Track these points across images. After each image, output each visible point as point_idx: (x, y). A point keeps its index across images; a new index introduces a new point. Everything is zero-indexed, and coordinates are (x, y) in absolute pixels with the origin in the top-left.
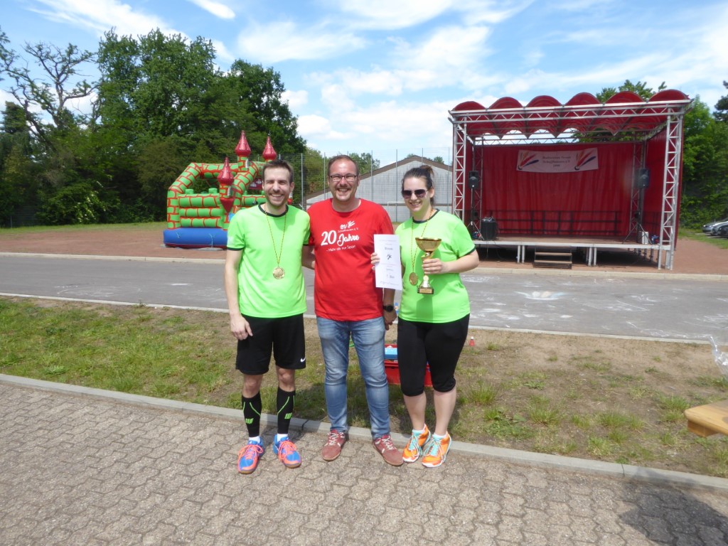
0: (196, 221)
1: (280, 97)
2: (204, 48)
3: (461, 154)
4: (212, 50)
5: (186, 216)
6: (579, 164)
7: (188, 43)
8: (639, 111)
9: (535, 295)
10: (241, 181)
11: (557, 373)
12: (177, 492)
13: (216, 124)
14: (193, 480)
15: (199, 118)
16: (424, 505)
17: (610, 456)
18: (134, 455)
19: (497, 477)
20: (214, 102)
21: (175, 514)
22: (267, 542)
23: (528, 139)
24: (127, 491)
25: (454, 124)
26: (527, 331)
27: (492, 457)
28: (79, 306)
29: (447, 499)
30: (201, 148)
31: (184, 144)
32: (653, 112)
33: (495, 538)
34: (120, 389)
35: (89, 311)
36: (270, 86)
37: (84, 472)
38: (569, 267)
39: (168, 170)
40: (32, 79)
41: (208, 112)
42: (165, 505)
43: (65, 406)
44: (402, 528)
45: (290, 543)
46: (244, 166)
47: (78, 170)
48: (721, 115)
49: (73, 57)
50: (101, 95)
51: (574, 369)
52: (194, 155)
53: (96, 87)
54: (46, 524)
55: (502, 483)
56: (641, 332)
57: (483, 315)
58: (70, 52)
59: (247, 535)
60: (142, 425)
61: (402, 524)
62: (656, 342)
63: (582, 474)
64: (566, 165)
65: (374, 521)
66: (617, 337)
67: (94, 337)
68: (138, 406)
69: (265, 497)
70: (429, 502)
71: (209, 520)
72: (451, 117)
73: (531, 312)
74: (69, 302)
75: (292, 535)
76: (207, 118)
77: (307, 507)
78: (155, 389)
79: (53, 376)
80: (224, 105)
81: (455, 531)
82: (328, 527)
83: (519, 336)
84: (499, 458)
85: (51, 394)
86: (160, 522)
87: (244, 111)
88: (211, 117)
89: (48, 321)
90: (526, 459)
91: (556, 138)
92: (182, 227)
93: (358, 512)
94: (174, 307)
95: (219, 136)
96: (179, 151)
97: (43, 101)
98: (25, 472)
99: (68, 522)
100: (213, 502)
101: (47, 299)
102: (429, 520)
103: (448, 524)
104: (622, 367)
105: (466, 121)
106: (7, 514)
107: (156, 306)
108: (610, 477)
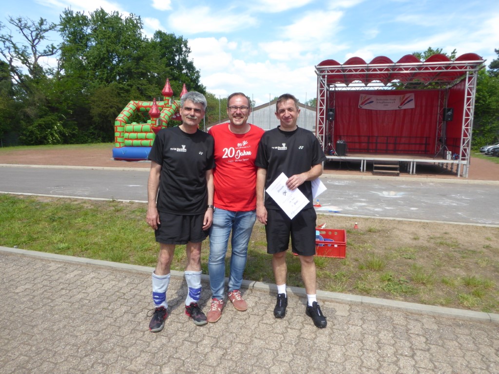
0: (136, 142)
1: (188, 56)
2: (135, 22)
3: (323, 96)
4: (140, 23)
5: (128, 139)
6: (401, 104)
7: (123, 18)
8: (447, 68)
9: (385, 194)
10: (166, 114)
11: (422, 249)
12: (176, 334)
13: (144, 75)
14: (185, 325)
15: (132, 70)
16: (356, 343)
17: (476, 307)
18: (136, 307)
19: (401, 322)
20: (143, 60)
21: (180, 351)
22: (252, 371)
23: (366, 86)
24: (140, 334)
25: (318, 75)
26: (391, 218)
27: (394, 307)
28: (69, 201)
29: (371, 338)
30: (134, 91)
31: (121, 89)
32: (457, 69)
33: (414, 366)
34: (114, 260)
35: (76, 204)
36: (181, 49)
37: (104, 320)
38: (397, 175)
39: (111, 107)
40: (14, 42)
41: (138, 67)
42: (170, 344)
43: (76, 272)
44: (346, 360)
45: (269, 371)
46: (168, 104)
47: (49, 107)
48: (492, 72)
49: (44, 27)
50: (63, 54)
51: (433, 245)
52: (129, 97)
53: (60, 48)
54: (86, 359)
55: (406, 326)
56: (471, 220)
57: (356, 207)
58: (41, 23)
59: (236, 366)
60: (136, 285)
61: (346, 358)
62: (484, 227)
63: (460, 320)
64: (393, 105)
65: (325, 355)
66: (456, 223)
67: (85, 223)
68: (130, 272)
69: (241, 337)
70: (359, 340)
71: (206, 355)
72: (317, 71)
73: (389, 206)
74: (61, 198)
75: (270, 366)
76: (138, 71)
77: (274, 345)
78: (139, 260)
79: (62, 251)
80: (149, 62)
81: (384, 361)
82: (293, 359)
83: (386, 222)
84: (399, 308)
85: (64, 264)
86: (170, 357)
87: (163, 66)
88: (140, 70)
89: (48, 212)
90: (419, 309)
91: (386, 86)
92: (125, 146)
93: (311, 348)
94: (137, 201)
95: (146, 84)
96: (119, 94)
97: (22, 58)
98: (60, 321)
99: (103, 358)
100: (205, 342)
101: (44, 197)
102: (364, 354)
103: (378, 356)
104: (466, 244)
105: (326, 73)
106: (56, 352)
107: (124, 201)
108: (481, 322)
